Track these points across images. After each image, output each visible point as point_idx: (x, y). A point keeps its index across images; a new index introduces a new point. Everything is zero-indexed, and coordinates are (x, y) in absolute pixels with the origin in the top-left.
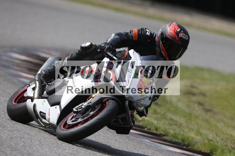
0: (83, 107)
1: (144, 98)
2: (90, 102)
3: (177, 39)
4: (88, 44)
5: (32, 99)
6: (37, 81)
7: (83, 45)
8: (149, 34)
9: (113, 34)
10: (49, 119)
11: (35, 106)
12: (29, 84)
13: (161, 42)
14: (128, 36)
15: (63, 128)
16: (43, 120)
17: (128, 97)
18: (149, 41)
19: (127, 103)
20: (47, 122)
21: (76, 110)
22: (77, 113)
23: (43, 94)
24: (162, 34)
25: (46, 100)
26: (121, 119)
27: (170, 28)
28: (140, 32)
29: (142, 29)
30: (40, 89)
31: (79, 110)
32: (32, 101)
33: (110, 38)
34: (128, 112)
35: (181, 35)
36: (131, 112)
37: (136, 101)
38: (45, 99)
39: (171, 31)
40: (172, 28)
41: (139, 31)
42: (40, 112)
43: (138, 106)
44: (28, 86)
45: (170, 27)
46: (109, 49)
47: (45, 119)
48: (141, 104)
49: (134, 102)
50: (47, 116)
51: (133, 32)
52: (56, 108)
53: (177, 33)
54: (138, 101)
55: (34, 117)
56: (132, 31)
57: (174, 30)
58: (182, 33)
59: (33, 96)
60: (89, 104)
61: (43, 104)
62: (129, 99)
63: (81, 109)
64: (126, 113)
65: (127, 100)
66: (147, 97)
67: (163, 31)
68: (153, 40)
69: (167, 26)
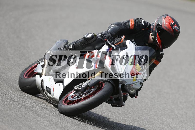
1: (135, 83)
2: (89, 83)
4: (90, 35)
5: (41, 75)
7: (86, 36)
9: (113, 24)
10: (53, 94)
11: (42, 81)
12: (39, 62)
15: (64, 102)
16: (48, 94)
17: (122, 81)
19: (120, 86)
20: (52, 97)
21: (77, 88)
22: (77, 91)
24: (158, 25)
26: (114, 99)
28: (136, 22)
29: (138, 19)
32: (41, 77)
34: (121, 94)
36: (123, 94)
37: (128, 85)
38: (51, 77)
39: (166, 23)
40: (167, 21)
41: (135, 20)
42: (46, 87)
43: (130, 89)
44: (38, 63)
45: (165, 19)
46: (109, 38)
47: (50, 93)
48: (132, 88)
50: (52, 91)
51: (130, 22)
54: (130, 85)
55: (41, 91)
57: (169, 22)
59: (41, 72)
60: (88, 85)
61: (49, 81)
62: (123, 82)
63: (81, 88)
64: (119, 94)
65: (121, 83)
66: (138, 82)
67: (159, 22)
68: (147, 29)
69: (163, 18)
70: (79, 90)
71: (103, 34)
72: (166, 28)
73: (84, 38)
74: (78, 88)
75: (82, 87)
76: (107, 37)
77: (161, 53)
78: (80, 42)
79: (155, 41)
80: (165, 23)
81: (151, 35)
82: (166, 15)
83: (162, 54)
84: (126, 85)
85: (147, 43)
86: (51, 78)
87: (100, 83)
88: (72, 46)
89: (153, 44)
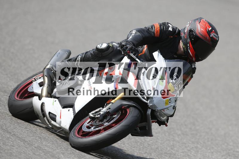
0: (101, 113)
1: (168, 107)
2: (110, 108)
3: (208, 39)
4: (104, 46)
5: (40, 97)
6: (46, 76)
7: (99, 46)
8: (171, 30)
9: (134, 30)
10: (61, 122)
11: (43, 105)
13: (189, 40)
14: (149, 32)
16: (53, 122)
17: (151, 106)
18: (172, 37)
19: (149, 112)
20: (58, 125)
21: (93, 115)
22: (93, 119)
23: (52, 92)
24: (191, 31)
25: (57, 100)
26: (139, 128)
27: (200, 25)
28: (162, 27)
29: (164, 24)
30: (49, 86)
31: (96, 116)
32: (40, 99)
33: (131, 35)
34: (150, 122)
35: (213, 34)
37: (159, 110)
38: (55, 99)
39: (202, 29)
40: (202, 25)
41: (161, 25)
42: (50, 113)
43: (161, 115)
44: (34, 80)
45: (200, 23)
46: (132, 50)
47: (55, 121)
48: (164, 114)
49: (157, 111)
50: (58, 119)
51: (155, 28)
52: (69, 110)
53: (209, 32)
54: (162, 111)
56: (153, 27)
57: (205, 27)
58: (214, 32)
59: (40, 93)
60: (108, 111)
61: (53, 104)
62: (153, 107)
63: (99, 116)
64: (147, 122)
65: (150, 109)
66: (171, 106)
67: (192, 28)
68: (175, 36)
69: (197, 23)
70: (97, 118)
71: (123, 44)
72: (202, 36)
73: (97, 49)
74: (95, 115)
75: (100, 114)
76: (129, 49)
77: (193, 66)
78: (91, 54)
79: (186, 52)
80: (199, 29)
81: (181, 44)
82: (201, 19)
83: (195, 68)
84: (156, 110)
85: (176, 54)
86: (55, 101)
87: (123, 108)
88: (80, 58)
89: (184, 56)
